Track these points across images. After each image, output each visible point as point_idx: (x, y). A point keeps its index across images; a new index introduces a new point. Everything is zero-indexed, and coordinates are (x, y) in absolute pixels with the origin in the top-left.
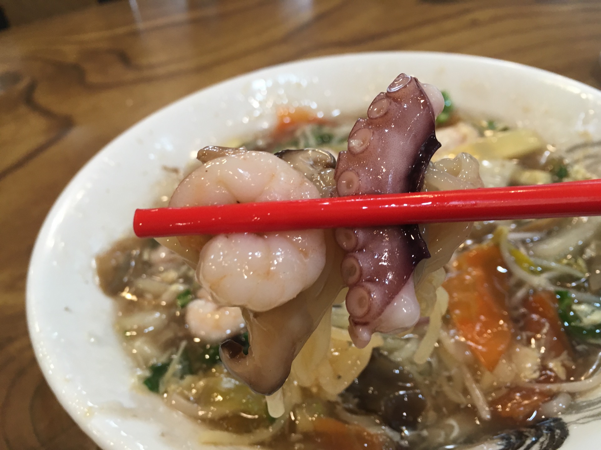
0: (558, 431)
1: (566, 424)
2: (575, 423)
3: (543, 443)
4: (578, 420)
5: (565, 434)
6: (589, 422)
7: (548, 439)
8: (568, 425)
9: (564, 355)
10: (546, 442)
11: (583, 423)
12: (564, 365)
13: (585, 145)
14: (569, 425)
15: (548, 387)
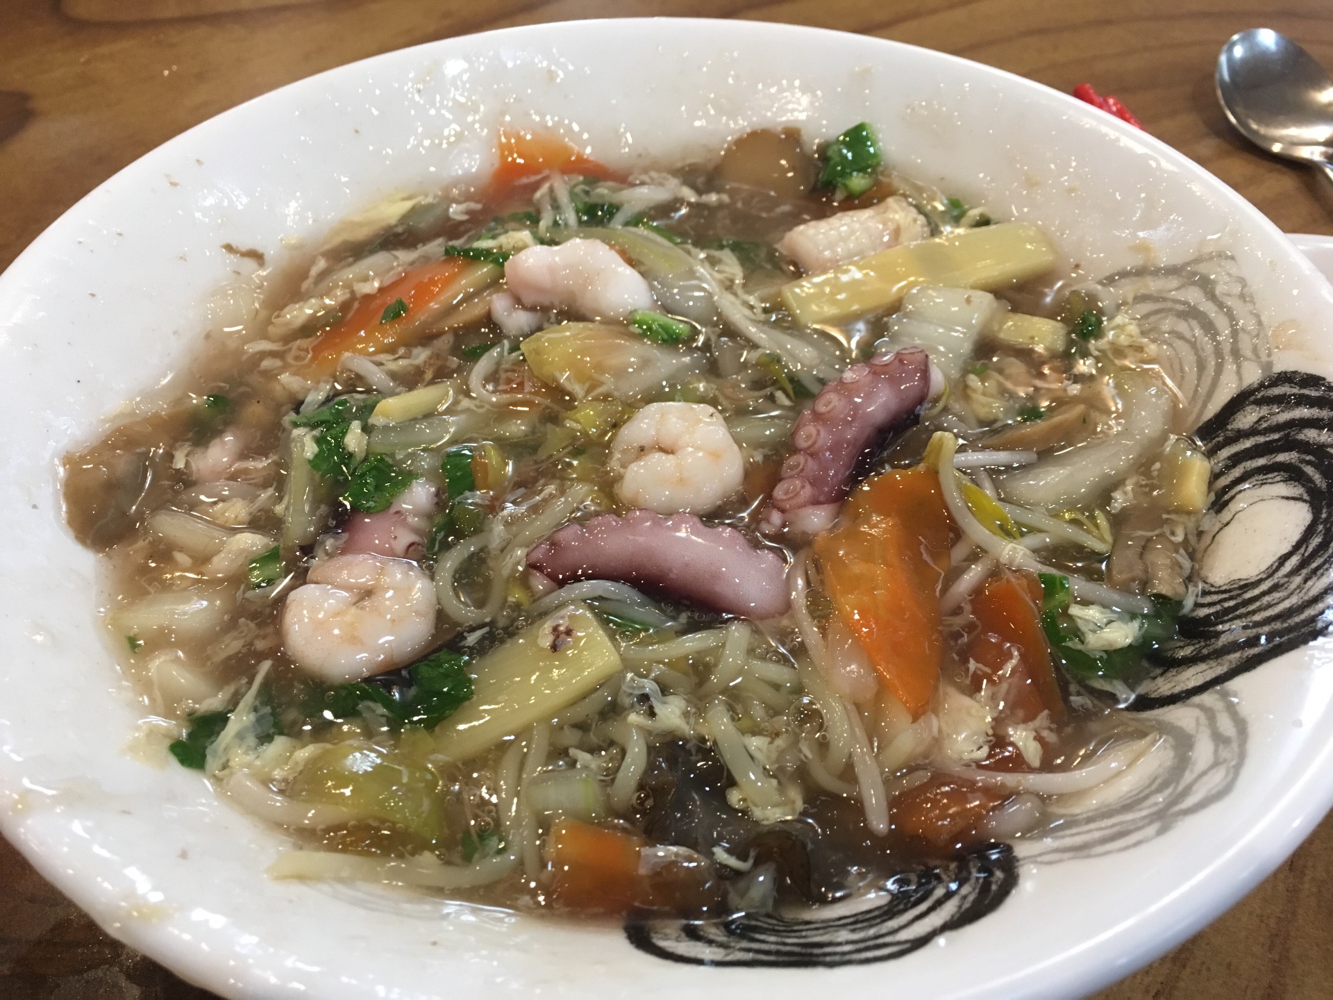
0: (999, 874)
1: (1018, 861)
2: (1033, 859)
3: (964, 897)
4: (1040, 855)
5: (1011, 881)
6: (1061, 861)
7: (977, 891)
8: (1021, 863)
9: (1043, 719)
10: (971, 898)
11: (1050, 863)
12: (1039, 739)
13: (1140, 272)
14: (1022, 865)
15: (1000, 778)
